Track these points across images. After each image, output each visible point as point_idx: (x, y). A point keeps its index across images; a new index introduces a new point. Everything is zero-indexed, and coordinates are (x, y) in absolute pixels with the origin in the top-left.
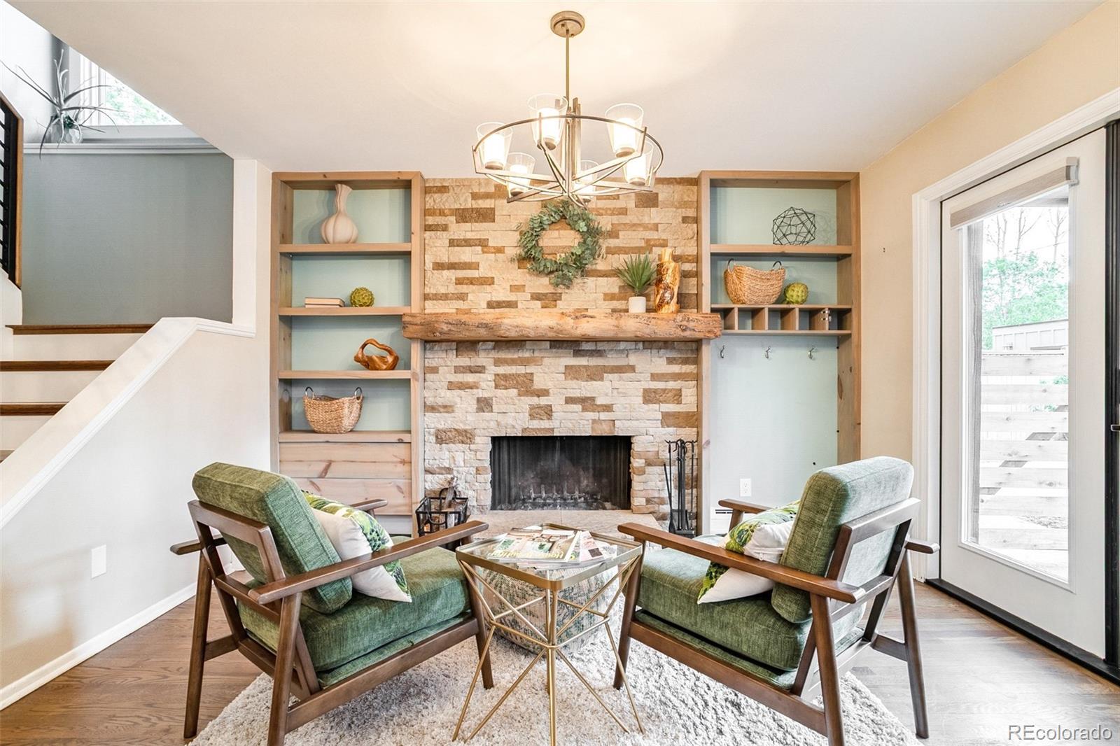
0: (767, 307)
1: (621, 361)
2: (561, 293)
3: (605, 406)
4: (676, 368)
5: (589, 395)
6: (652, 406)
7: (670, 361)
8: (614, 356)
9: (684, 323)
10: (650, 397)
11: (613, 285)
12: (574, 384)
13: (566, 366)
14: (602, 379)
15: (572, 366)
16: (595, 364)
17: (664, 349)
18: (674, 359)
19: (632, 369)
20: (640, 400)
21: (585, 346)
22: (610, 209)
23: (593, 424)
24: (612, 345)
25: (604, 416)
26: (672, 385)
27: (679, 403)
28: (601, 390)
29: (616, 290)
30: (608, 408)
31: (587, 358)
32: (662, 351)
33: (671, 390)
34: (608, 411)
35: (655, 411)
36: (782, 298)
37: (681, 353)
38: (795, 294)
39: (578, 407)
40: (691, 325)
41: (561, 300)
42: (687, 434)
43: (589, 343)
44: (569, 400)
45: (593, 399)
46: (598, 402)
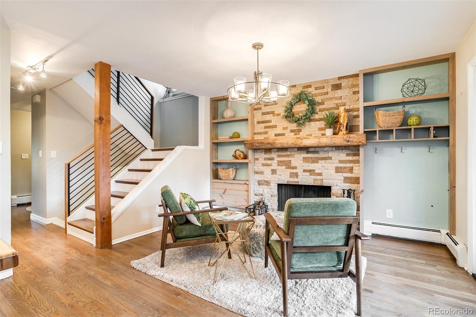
0: (394, 129)
1: (326, 155)
2: (301, 129)
3: (319, 173)
4: (350, 158)
5: (312, 169)
6: (339, 174)
7: (348, 155)
8: (323, 153)
9: (348, 139)
10: (338, 170)
11: (322, 124)
12: (307, 164)
13: (303, 157)
14: (318, 162)
15: (306, 157)
16: (315, 156)
17: (344, 150)
18: (350, 154)
19: (330, 158)
20: (334, 171)
21: (311, 150)
22: (320, 93)
23: (314, 180)
24: (322, 149)
25: (318, 177)
26: (348, 165)
27: (352, 173)
28: (317, 167)
29: (323, 126)
30: (320, 174)
31: (312, 154)
32: (344, 151)
33: (348, 167)
34: (320, 176)
35: (341, 176)
36: (404, 122)
37: (353, 151)
38: (412, 121)
39: (308, 174)
40: (351, 139)
41: (301, 132)
42: (353, 186)
43: (313, 148)
44: (305, 171)
45: (314, 170)
46: (316, 172)
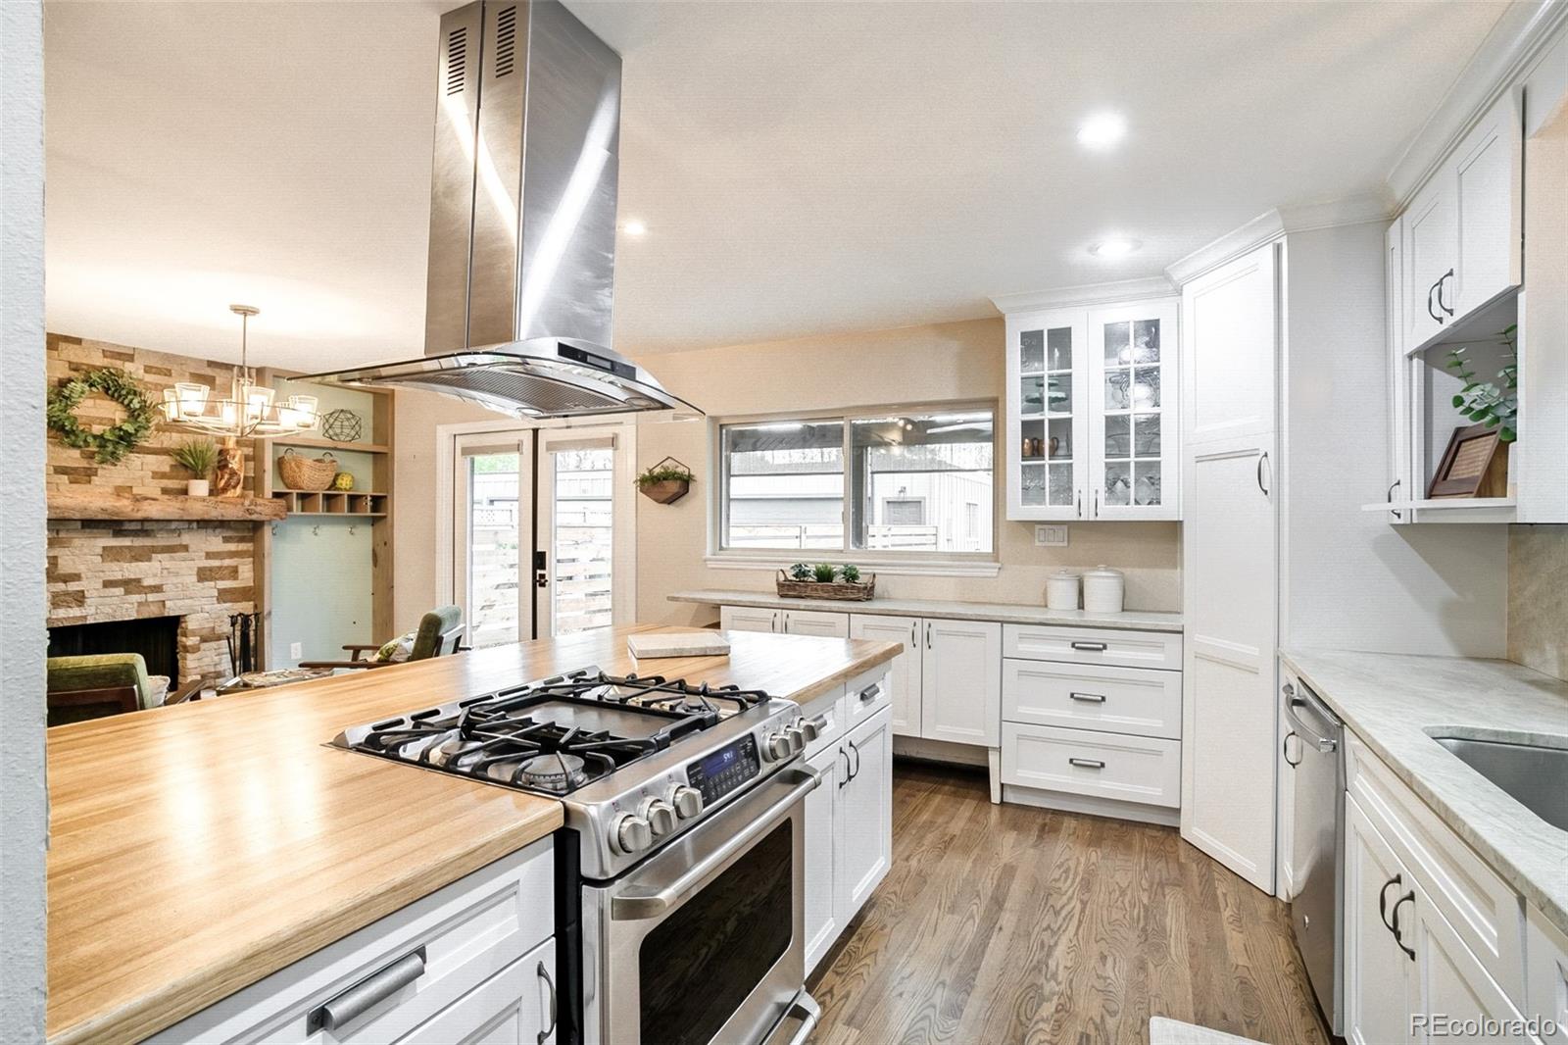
0: (321, 493)
1: (174, 541)
2: (96, 469)
3: (154, 587)
4: (232, 547)
5: (133, 577)
6: (206, 583)
7: (226, 540)
8: (165, 535)
9: (252, 507)
10: (203, 575)
11: (164, 463)
12: (115, 566)
13: (104, 548)
14: (149, 559)
15: (112, 547)
16: (141, 544)
17: (220, 528)
18: (231, 537)
19: (186, 548)
20: (195, 578)
21: (127, 526)
22: (161, 385)
23: (138, 606)
24: (161, 525)
25: (151, 597)
26: (227, 562)
27: (236, 578)
28: (147, 571)
29: (167, 469)
30: (158, 589)
31: (131, 538)
32: (218, 531)
33: (226, 568)
34: (157, 592)
35: (211, 588)
36: (333, 485)
37: (238, 532)
38: (344, 483)
39: (120, 591)
40: (258, 509)
41: (96, 475)
42: (247, 607)
43: (134, 523)
44: (108, 584)
45: (138, 581)
46: (146, 583)
